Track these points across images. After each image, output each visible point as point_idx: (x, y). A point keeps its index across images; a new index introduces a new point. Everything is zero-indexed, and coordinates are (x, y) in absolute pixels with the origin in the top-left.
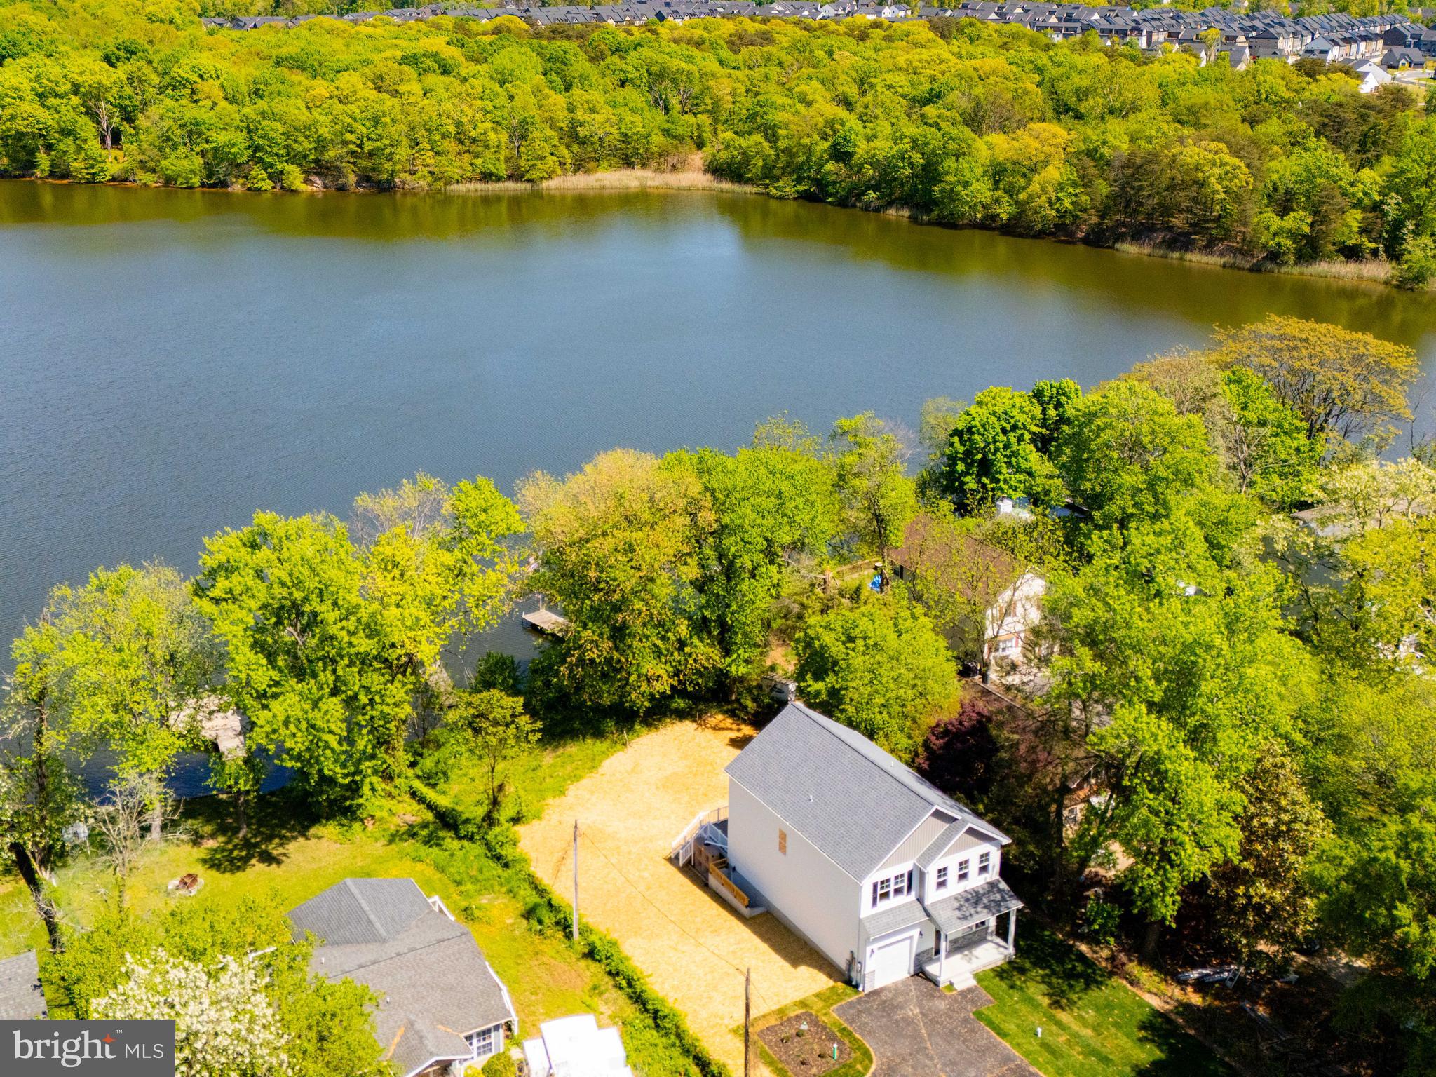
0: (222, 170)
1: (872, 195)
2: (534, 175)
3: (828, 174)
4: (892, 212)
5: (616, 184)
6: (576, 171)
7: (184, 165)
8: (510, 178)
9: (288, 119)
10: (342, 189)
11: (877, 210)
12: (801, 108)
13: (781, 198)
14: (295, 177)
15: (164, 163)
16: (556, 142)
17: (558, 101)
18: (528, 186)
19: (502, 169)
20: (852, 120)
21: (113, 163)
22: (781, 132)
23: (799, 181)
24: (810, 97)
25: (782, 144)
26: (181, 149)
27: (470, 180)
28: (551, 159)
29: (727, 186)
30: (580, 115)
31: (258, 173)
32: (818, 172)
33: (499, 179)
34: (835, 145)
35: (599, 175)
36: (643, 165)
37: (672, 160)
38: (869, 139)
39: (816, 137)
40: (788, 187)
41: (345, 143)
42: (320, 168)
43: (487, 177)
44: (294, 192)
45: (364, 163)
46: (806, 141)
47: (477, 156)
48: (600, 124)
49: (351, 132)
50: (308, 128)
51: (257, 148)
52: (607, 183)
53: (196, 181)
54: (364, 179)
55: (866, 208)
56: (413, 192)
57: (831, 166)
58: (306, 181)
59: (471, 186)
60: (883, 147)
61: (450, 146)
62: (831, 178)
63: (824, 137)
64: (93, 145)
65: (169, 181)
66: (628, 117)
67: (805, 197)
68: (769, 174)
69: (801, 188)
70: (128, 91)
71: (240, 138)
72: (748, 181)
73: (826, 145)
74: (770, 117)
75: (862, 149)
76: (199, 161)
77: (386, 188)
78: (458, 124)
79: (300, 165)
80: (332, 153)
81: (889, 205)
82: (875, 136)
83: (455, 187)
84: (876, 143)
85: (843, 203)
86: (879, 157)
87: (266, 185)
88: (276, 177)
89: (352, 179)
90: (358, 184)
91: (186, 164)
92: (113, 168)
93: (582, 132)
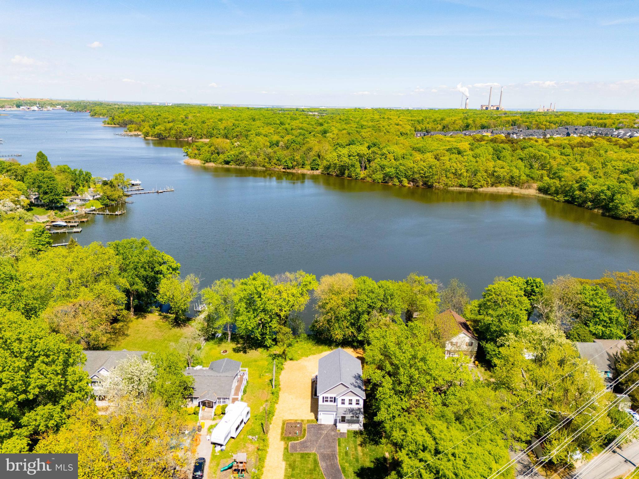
0: (387, 178)
1: (589, 204)
2: (476, 186)
3: (576, 194)
4: (596, 210)
5: (503, 191)
6: (492, 185)
7: (378, 177)
8: (469, 187)
9: (407, 166)
10: (418, 186)
11: (591, 209)
12: (574, 172)
13: (558, 201)
14: (405, 182)
15: (373, 176)
16: (486, 177)
17: (491, 164)
18: (473, 190)
19: (466, 184)
20: (590, 177)
21: (363, 174)
22: (562, 179)
23: (566, 196)
24: (579, 168)
25: (562, 184)
26: (379, 172)
27: (456, 186)
28: (483, 182)
29: (541, 195)
30: (496, 169)
31: (396, 180)
32: (573, 193)
33: (465, 187)
34: (581, 185)
35: (499, 188)
36: (516, 186)
37: (526, 185)
38: (594, 184)
39: (574, 182)
40: (561, 198)
41: (420, 173)
42: (413, 180)
43: (461, 186)
44: (405, 186)
45: (425, 179)
46: (571, 183)
47: (460, 179)
48: (502, 172)
49: (423, 170)
50: (411, 168)
51: (397, 173)
52: (500, 191)
53: (380, 181)
54: (425, 184)
55: (588, 208)
56: (438, 189)
57: (577, 192)
58: (408, 183)
59: (455, 188)
60: (597, 188)
61: (452, 176)
62: (577, 196)
63: (577, 182)
64: (358, 170)
65: (374, 180)
66: (515, 170)
67: (567, 202)
68: (557, 193)
69: (566, 198)
70: (371, 155)
71: (393, 170)
72: (550, 194)
73: (578, 185)
74: (560, 174)
75: (590, 187)
76: (382, 176)
77: (431, 187)
78: (456, 170)
79: (407, 179)
80: (416, 176)
81: (595, 208)
82: (596, 184)
83: (451, 188)
84: (596, 186)
85: (580, 205)
86: (595, 191)
87: (398, 184)
88: (401, 182)
89: (421, 183)
90: (422, 185)
91: (379, 176)
92: (362, 176)
93: (496, 174)
